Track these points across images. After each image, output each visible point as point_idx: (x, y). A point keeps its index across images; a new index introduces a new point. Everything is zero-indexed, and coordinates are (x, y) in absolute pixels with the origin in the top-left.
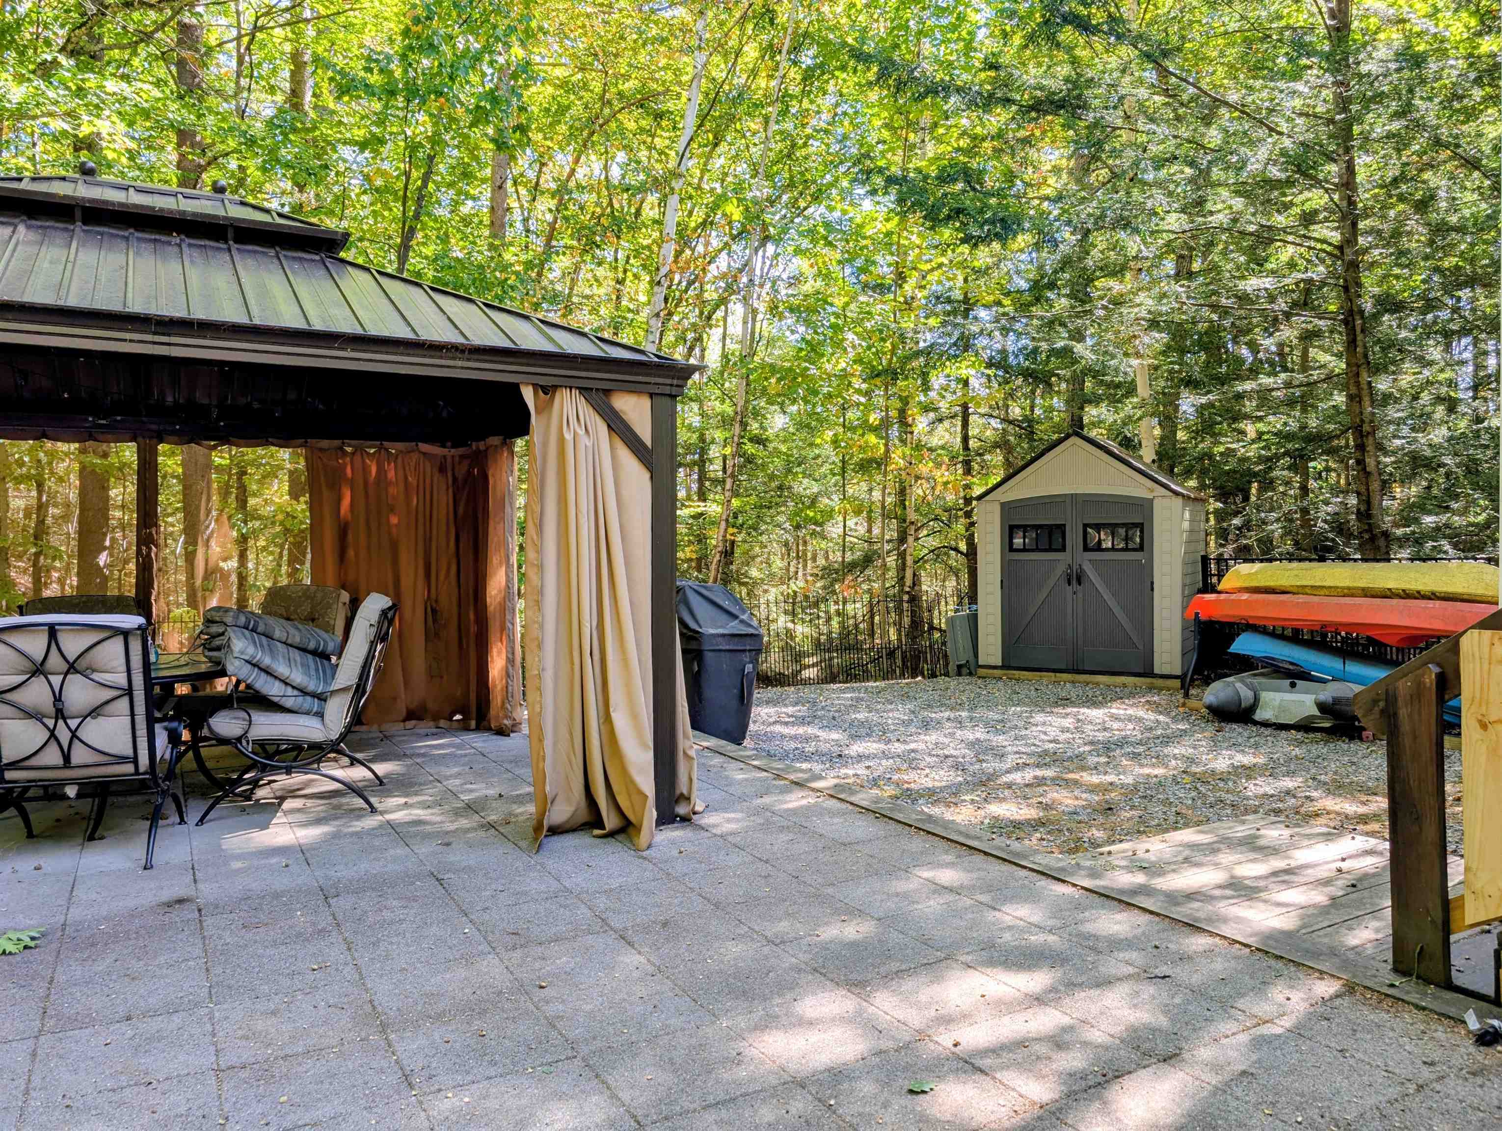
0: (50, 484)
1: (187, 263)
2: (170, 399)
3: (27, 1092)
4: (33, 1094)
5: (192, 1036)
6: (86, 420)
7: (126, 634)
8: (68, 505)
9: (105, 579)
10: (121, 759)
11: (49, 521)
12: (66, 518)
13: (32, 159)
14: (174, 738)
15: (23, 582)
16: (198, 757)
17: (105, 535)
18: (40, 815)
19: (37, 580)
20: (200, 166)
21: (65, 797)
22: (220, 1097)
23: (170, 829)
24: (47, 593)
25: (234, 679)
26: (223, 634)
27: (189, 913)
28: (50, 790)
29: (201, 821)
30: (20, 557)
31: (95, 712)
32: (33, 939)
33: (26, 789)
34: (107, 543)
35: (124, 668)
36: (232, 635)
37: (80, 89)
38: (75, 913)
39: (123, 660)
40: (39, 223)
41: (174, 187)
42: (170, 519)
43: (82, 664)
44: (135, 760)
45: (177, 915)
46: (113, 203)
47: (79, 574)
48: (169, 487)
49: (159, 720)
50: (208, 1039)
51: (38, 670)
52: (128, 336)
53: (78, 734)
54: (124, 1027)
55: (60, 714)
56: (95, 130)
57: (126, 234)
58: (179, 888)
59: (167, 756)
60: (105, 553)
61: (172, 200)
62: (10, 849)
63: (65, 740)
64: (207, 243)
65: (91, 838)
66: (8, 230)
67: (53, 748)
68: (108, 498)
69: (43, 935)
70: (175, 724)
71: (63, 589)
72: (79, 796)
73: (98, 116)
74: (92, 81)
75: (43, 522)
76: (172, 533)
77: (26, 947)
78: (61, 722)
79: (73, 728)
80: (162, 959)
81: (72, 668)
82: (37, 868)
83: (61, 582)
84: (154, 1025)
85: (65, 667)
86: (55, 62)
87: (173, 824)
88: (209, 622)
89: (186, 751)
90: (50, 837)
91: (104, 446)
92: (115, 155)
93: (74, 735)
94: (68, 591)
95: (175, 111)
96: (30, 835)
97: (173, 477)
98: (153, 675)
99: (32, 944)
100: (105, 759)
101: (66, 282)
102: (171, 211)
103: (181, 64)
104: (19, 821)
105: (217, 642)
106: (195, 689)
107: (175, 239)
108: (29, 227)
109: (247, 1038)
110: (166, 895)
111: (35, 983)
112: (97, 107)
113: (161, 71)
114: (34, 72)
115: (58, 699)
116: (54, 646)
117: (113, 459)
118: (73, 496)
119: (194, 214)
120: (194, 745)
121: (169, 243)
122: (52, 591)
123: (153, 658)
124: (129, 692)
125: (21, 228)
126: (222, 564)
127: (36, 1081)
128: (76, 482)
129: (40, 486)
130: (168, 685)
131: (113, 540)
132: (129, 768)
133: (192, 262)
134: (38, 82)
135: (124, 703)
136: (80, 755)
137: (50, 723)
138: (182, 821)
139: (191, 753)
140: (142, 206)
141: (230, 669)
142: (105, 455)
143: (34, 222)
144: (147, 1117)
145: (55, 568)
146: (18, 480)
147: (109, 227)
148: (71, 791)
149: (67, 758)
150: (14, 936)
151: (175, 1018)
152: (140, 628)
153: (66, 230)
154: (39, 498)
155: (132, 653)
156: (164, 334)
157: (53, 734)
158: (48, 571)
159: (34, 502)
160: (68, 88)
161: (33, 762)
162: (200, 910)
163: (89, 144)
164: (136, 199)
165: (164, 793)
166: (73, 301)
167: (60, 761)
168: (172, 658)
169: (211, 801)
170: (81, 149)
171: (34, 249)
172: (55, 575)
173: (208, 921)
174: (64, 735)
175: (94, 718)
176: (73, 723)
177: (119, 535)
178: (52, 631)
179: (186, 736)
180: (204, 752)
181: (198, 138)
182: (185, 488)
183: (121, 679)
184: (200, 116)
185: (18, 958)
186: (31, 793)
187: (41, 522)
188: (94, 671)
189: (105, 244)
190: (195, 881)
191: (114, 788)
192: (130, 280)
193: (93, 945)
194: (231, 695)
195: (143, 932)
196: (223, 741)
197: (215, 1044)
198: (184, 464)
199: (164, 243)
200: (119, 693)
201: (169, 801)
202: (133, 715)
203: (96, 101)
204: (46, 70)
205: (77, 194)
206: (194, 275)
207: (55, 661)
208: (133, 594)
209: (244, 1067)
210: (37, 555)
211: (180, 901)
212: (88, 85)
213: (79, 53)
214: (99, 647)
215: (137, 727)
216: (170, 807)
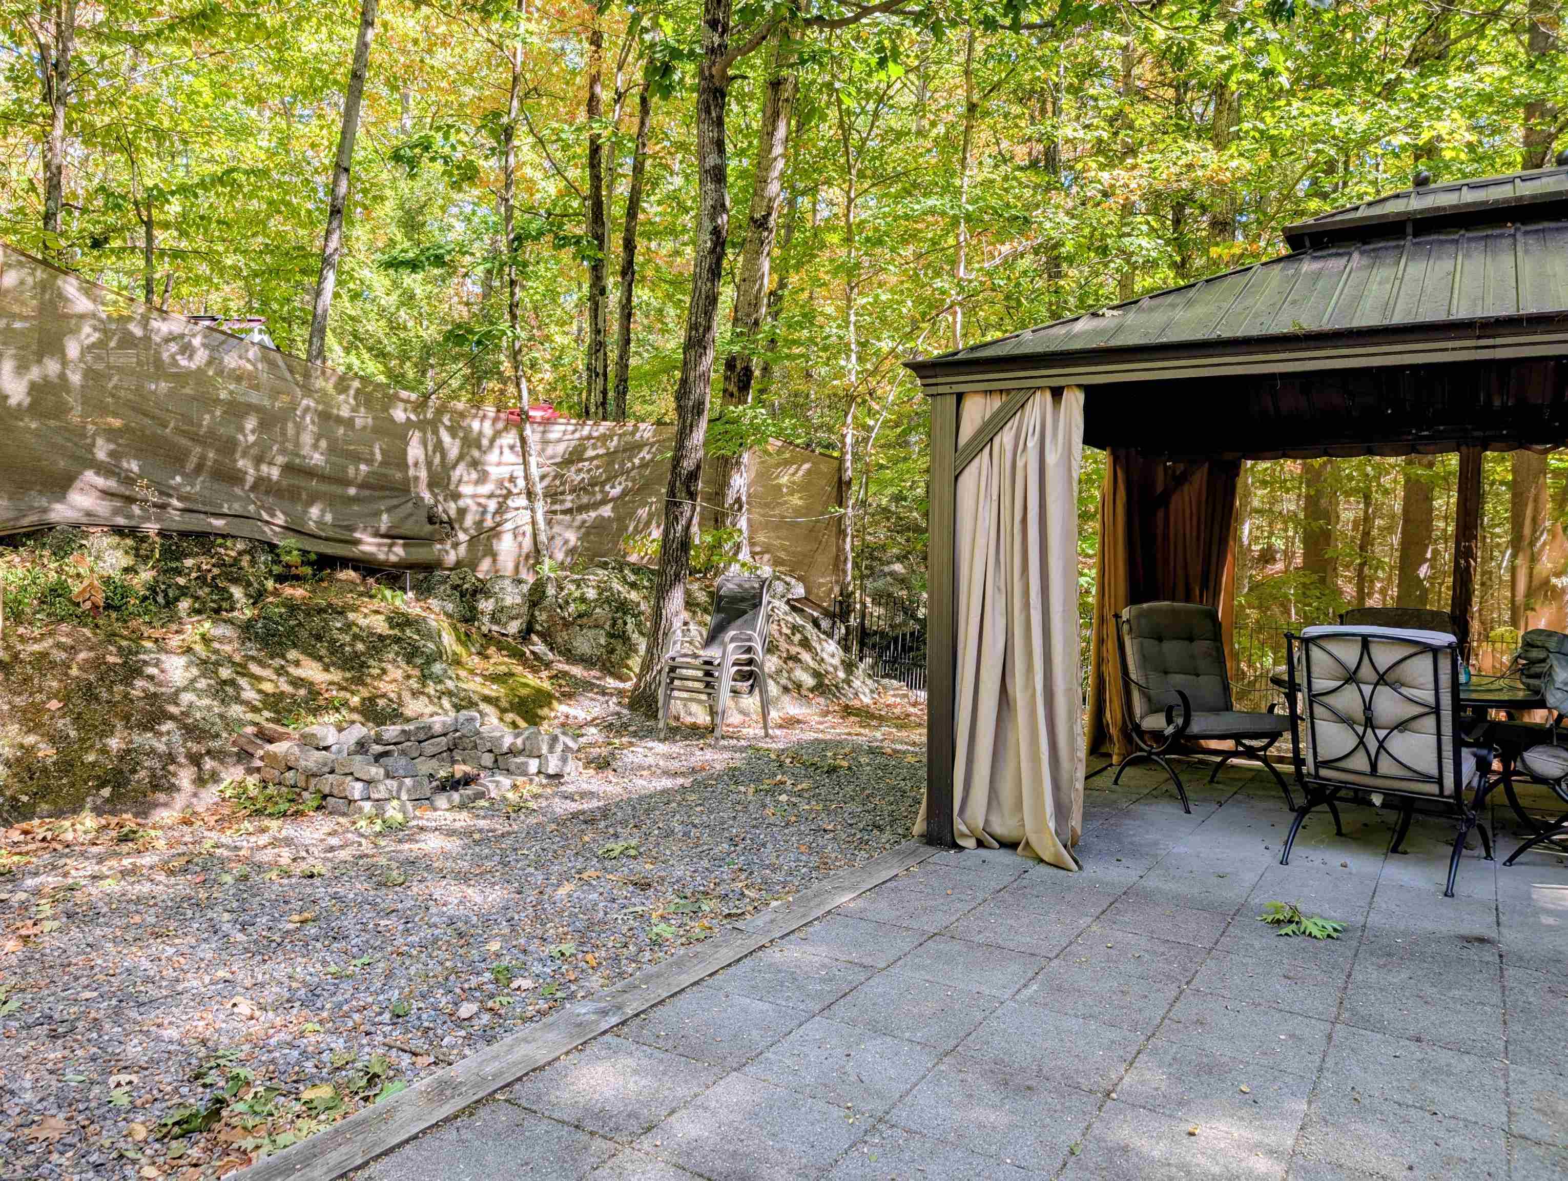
0: (1377, 496)
1: (1520, 254)
2: (1497, 403)
3: (1320, 1070)
4: (1326, 1074)
5: (1483, 1085)
6: (1410, 433)
7: (1435, 651)
8: (1393, 516)
9: (1425, 591)
10: (1426, 778)
11: (1375, 532)
12: (1390, 529)
13: (1374, 183)
14: (1483, 766)
15: (1349, 590)
16: (1509, 791)
17: (1427, 546)
18: (1350, 817)
19: (1360, 591)
20: (1550, 135)
21: (1371, 804)
22: (1509, 1161)
23: (1475, 861)
24: (1370, 603)
25: (1556, 713)
26: (1543, 661)
27: (1489, 955)
28: (1360, 794)
29: (1510, 861)
30: (1347, 567)
31: (1402, 726)
32: (1335, 930)
33: (1338, 789)
34: (1429, 555)
35: (1432, 686)
36: (1555, 663)
37: (1422, 96)
38: (1374, 919)
39: (1432, 679)
40: (1371, 247)
41: (1518, 170)
42: (1497, 530)
43: (1390, 677)
44: (1440, 781)
45: (1473, 953)
46: (1444, 208)
47: (1399, 586)
48: (1497, 495)
49: (1468, 745)
50: (1500, 1095)
51: (1351, 678)
52: (1450, 344)
53: (1386, 745)
54: (1413, 1046)
55: (1369, 722)
56: (1434, 133)
57: (1456, 237)
58: (1480, 925)
59: (1475, 783)
60: (1426, 566)
61: (1509, 187)
62: (1322, 841)
63: (1373, 749)
64: (1546, 225)
65: (1395, 850)
66: (1343, 261)
67: (1361, 754)
68: (1431, 509)
69: (1345, 930)
70: (1484, 752)
71: (1384, 600)
72: (1384, 805)
73: (1439, 119)
74: (1434, 84)
75: (1368, 533)
76: (1499, 545)
77: (1329, 936)
78: (1369, 730)
79: (1381, 738)
80: (1457, 993)
81: (1382, 679)
82: (1344, 866)
83: (1383, 591)
84: (1444, 1057)
85: (1374, 678)
86: (1399, 80)
87: (1479, 857)
88: (1528, 645)
89: (1497, 783)
90: (1355, 839)
91: (1430, 457)
92: (1453, 154)
93: (1381, 745)
94: (1390, 603)
95: (1523, 86)
96: (1339, 833)
97: (1502, 483)
98: (1462, 696)
99: (1335, 935)
100: (1408, 774)
101: (1392, 302)
102: (1506, 200)
103: (1533, 28)
104: (1330, 817)
105: (1536, 669)
106: (1510, 716)
107: (1510, 228)
108: (1362, 253)
109: (1545, 1114)
110: (1466, 929)
111: (1335, 972)
112: (1438, 109)
113: (1511, 44)
114: (1378, 95)
115: (1368, 708)
116: (1366, 657)
117: (1438, 468)
118: (1398, 507)
119: (1534, 197)
120: (1506, 776)
121: (1501, 236)
122: (1374, 602)
123: (1463, 678)
124: (1436, 710)
125: (1356, 256)
126: (1554, 580)
127: (1330, 1062)
128: (1401, 493)
129: (1367, 498)
130: (1481, 708)
131: (1436, 552)
132: (1434, 789)
133: (1526, 252)
134: (1382, 105)
135: (1430, 721)
136: (1385, 766)
137: (1360, 730)
138: (1488, 856)
139: (1502, 786)
140: (1474, 203)
141: (1551, 700)
142: (1431, 465)
143: (1367, 247)
144: (1429, 1146)
145: (1378, 578)
146: (1348, 494)
147: (1439, 233)
148: (1377, 800)
149: (1374, 766)
150: (1320, 922)
151: (1466, 1058)
152: (1450, 646)
153: (1397, 247)
154: (1366, 512)
155: (1440, 672)
156: (1489, 337)
157: (1362, 742)
158: (1372, 582)
159: (1361, 514)
160: (1411, 100)
161: (1342, 764)
162: (1501, 956)
163: (1429, 151)
164: (1469, 197)
165: (1470, 822)
166: (1398, 318)
167: (1367, 768)
168: (1486, 680)
169: (1522, 843)
170: (1421, 156)
171: (1364, 274)
172: (1378, 585)
173: (1510, 972)
174: (1373, 746)
175: (1401, 731)
176: (1381, 734)
177: (1441, 547)
178: (1366, 642)
179: (1496, 765)
180: (1517, 788)
181: (1549, 105)
182: (1514, 496)
183: (1428, 696)
184: (1550, 80)
185: (1322, 944)
186: (1342, 793)
187: (1366, 534)
188: (1402, 685)
189: (1433, 254)
190: (1498, 924)
191: (1417, 805)
192: (1457, 285)
193: (1389, 955)
194: (1550, 729)
195: (1438, 958)
196: (1538, 779)
197: (1508, 1105)
198: (1514, 471)
199: (1497, 237)
200: (1427, 710)
201: (1475, 832)
202: (1439, 734)
203: (1436, 103)
204: (1389, 90)
205: (1410, 208)
206: (1528, 266)
207: (1366, 671)
208: (1448, 610)
209: (1538, 1144)
210: (1362, 565)
211: (1482, 940)
212: (1430, 89)
213: (1423, 60)
214: (1408, 661)
215: (1444, 747)
216: (1474, 837)
